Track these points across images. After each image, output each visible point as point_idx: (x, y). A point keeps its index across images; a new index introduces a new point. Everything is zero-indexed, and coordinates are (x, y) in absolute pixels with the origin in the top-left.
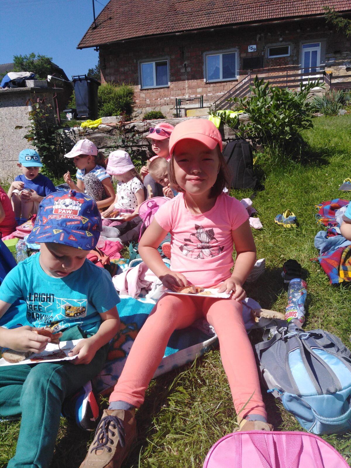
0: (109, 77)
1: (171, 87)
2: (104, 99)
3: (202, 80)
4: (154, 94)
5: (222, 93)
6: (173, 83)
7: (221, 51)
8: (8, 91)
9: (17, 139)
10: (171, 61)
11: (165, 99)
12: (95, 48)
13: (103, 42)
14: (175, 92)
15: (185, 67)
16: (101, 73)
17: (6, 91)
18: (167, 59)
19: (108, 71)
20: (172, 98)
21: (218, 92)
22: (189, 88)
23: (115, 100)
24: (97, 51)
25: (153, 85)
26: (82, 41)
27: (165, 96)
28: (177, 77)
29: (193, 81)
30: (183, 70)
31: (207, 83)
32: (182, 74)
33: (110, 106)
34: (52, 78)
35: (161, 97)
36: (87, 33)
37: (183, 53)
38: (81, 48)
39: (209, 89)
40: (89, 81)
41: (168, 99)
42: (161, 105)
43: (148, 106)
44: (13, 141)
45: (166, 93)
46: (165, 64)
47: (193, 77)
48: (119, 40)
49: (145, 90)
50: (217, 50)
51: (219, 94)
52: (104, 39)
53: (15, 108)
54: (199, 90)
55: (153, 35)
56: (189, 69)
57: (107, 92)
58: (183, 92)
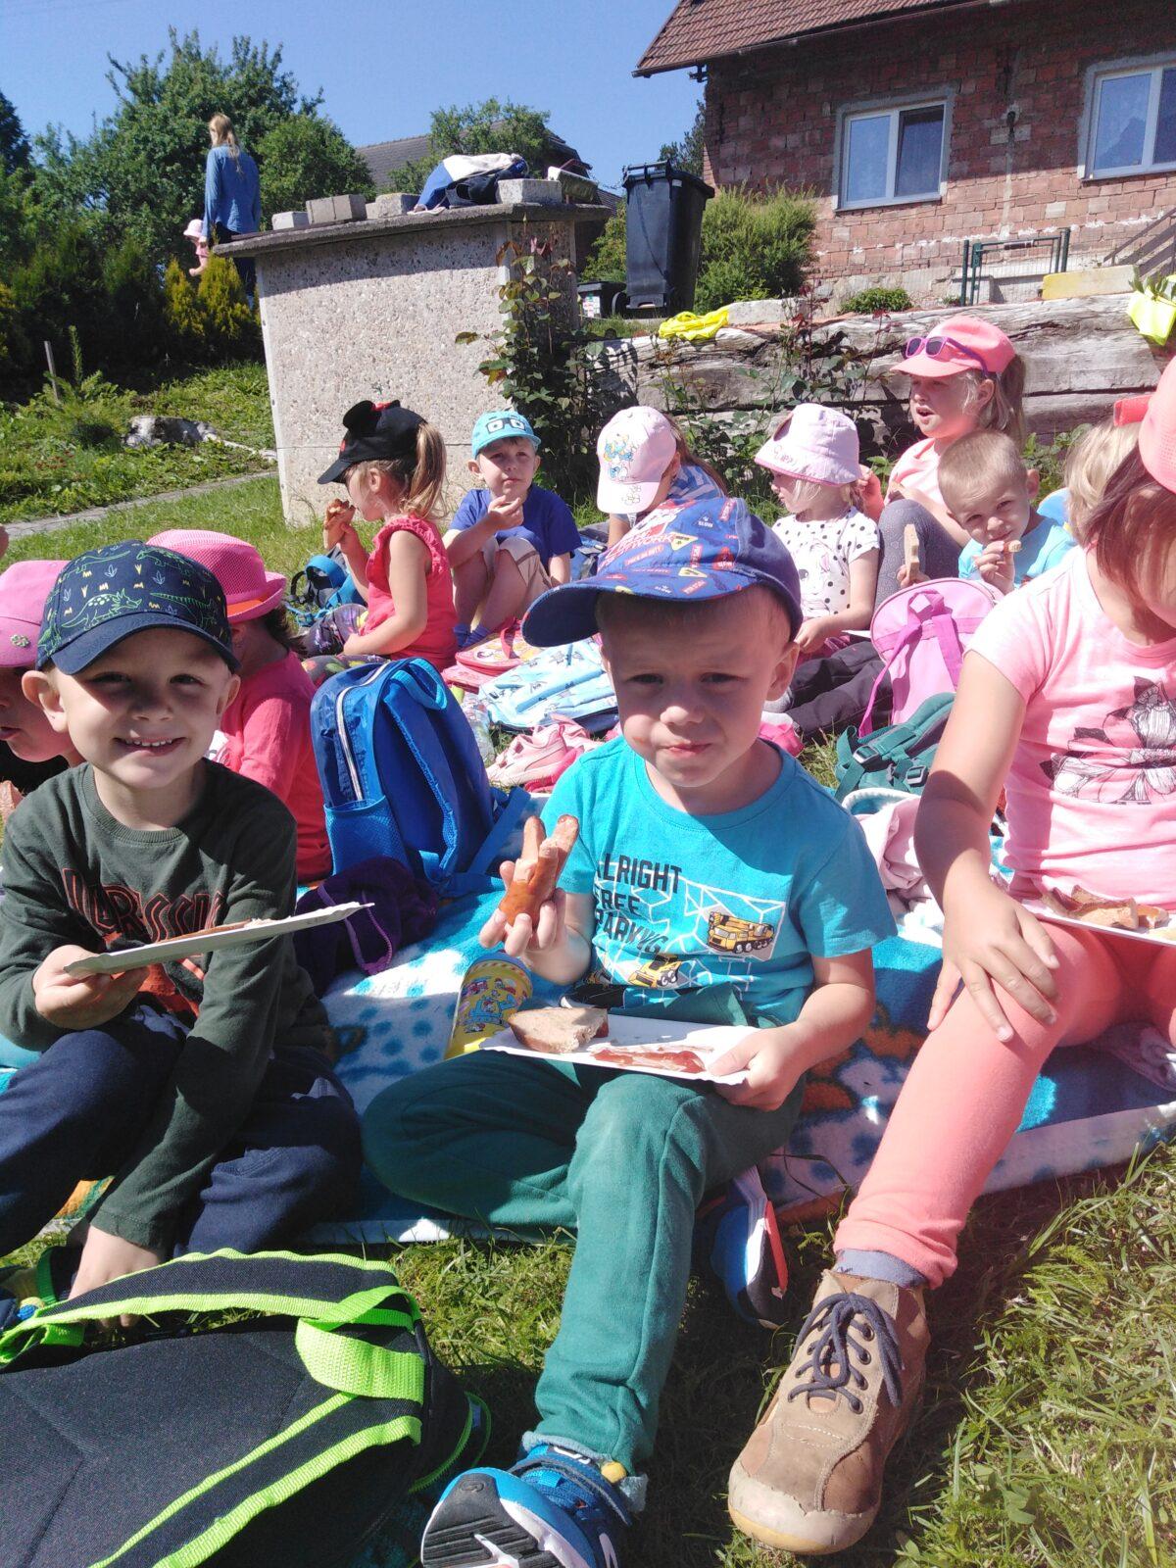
0: (731, 170)
1: (949, 199)
2: (713, 247)
3: (1071, 170)
4: (881, 227)
5: (1145, 219)
6: (961, 184)
7: (1161, 56)
8: (443, 218)
9: (455, 376)
10: (961, 103)
11: (923, 243)
12: (694, 70)
13: (724, 48)
14: (959, 219)
15: (1012, 123)
16: (706, 158)
17: (436, 219)
18: (943, 98)
19: (728, 150)
20: (946, 240)
21: (1126, 216)
22: (1018, 200)
23: (746, 252)
24: (700, 81)
25: (881, 194)
26: (652, 48)
27: (924, 234)
28: (973, 162)
29: (1033, 174)
30: (1000, 137)
31: (1087, 183)
32: (999, 151)
33: (730, 272)
34: (561, 176)
35: (907, 236)
36: (672, 19)
37: (1008, 70)
38: (647, 74)
39: (1093, 205)
40: (677, 183)
41: (933, 243)
42: (904, 267)
43: (858, 270)
44: (440, 382)
45: (928, 223)
46: (935, 115)
47: (1039, 161)
48: (780, 38)
49: (853, 212)
50: (1143, 53)
51: (1132, 222)
52: (729, 37)
53: (458, 273)
54: (1055, 209)
55: (903, 10)
56: (1024, 132)
57: (723, 222)
58: (992, 216)
